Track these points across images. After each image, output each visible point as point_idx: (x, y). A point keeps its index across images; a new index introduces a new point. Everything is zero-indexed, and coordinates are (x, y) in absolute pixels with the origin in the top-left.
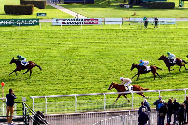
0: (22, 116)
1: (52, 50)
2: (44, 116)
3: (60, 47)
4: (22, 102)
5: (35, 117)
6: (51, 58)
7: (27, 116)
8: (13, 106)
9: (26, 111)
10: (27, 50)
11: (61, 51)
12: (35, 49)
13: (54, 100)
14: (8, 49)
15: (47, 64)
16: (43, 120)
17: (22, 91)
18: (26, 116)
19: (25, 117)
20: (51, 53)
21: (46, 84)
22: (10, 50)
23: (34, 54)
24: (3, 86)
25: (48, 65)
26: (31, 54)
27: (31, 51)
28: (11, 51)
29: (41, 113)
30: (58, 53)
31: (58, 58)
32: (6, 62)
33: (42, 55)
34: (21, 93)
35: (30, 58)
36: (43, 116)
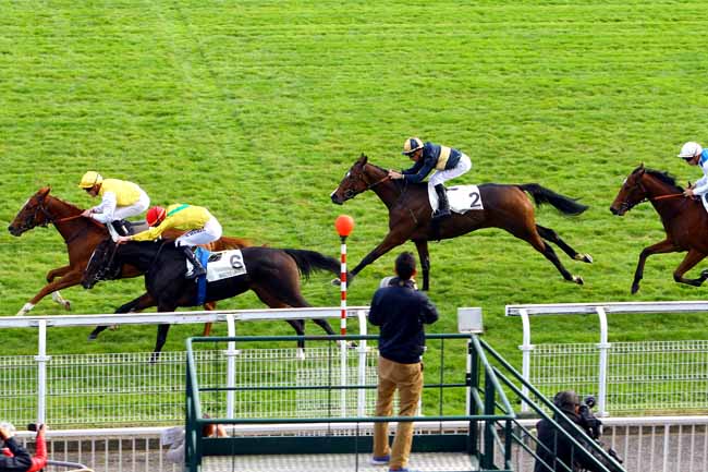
0: (467, 423)
1: (628, 32)
2: (599, 423)
3: (682, 15)
4: (469, 337)
5: (545, 429)
6: (622, 78)
7: (497, 419)
8: (416, 360)
9: (490, 392)
10: (478, 25)
11: (685, 39)
12: (529, 24)
13: (646, 333)
14: (364, 22)
15: (602, 112)
16: (595, 450)
17: (449, 272)
18: (490, 422)
19: (487, 426)
20: (622, 46)
21: (598, 233)
22: (375, 25)
23: (520, 53)
24: (343, 238)
25: (606, 122)
26: (501, 53)
27: (503, 34)
28: (383, 34)
29: (582, 408)
30: (668, 52)
31: (667, 81)
32: (355, 95)
33: (569, 58)
34: (448, 283)
35: (498, 73)
36: (593, 426)
